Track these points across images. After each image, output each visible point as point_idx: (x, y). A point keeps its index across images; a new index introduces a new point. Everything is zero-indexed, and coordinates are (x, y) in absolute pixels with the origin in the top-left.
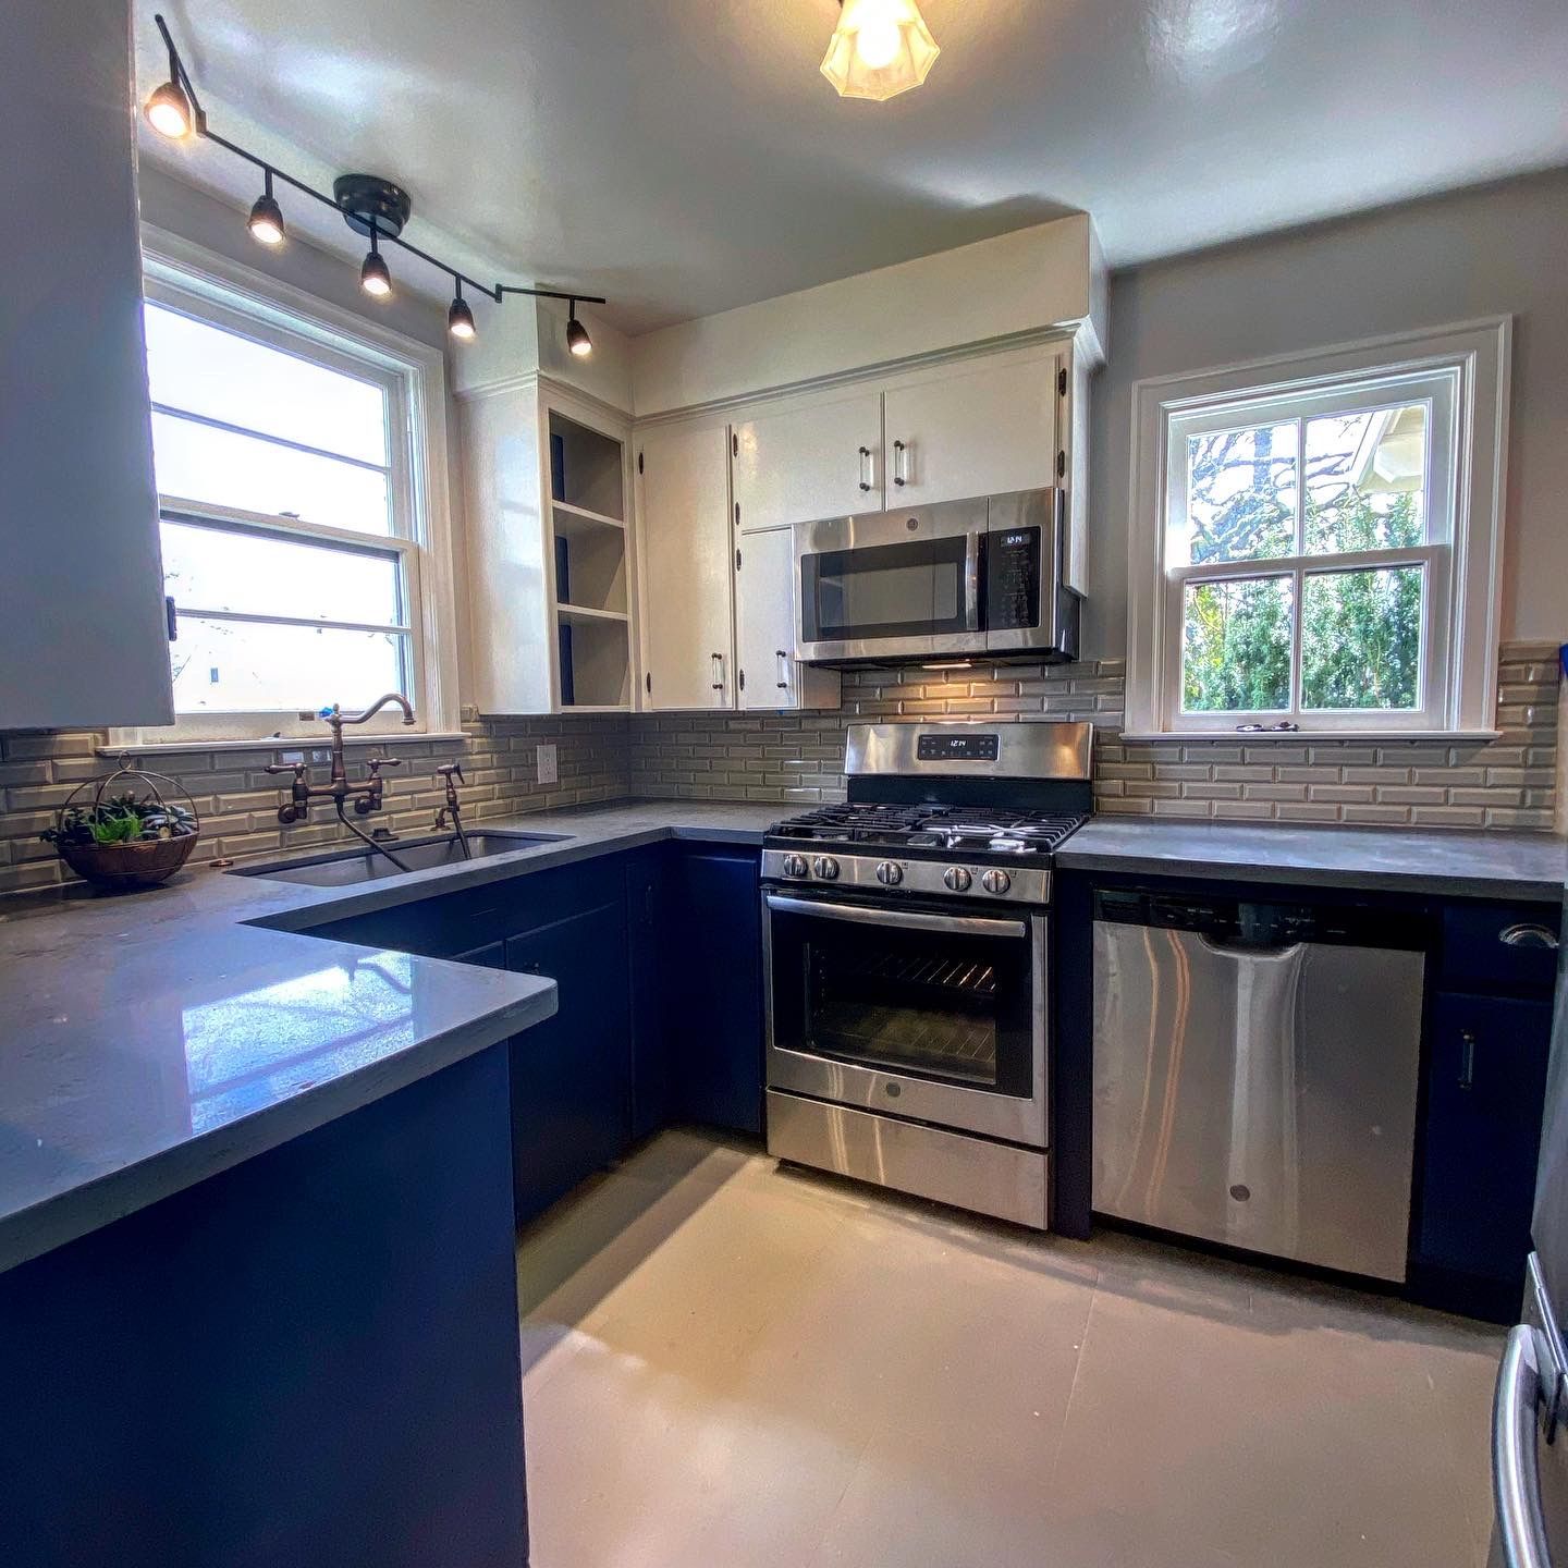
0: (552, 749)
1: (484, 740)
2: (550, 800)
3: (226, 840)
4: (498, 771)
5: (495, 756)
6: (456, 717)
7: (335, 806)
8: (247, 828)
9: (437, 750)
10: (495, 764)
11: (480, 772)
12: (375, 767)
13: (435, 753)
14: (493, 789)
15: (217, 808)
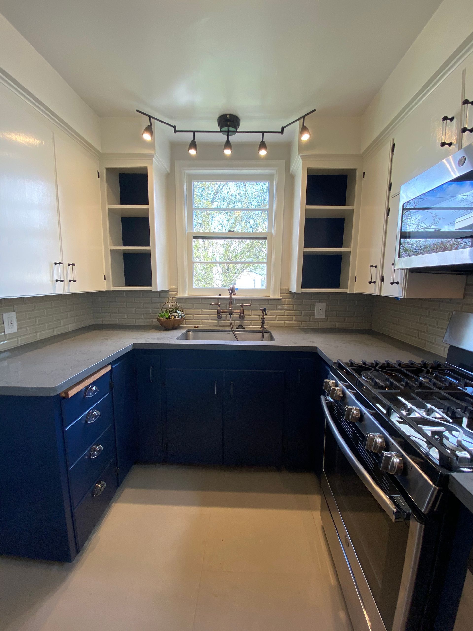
0: (324, 305)
1: (290, 300)
2: (320, 325)
3: (203, 321)
4: (295, 311)
5: (295, 306)
6: (278, 292)
7: (229, 316)
8: (209, 319)
9: (270, 302)
10: (295, 309)
11: (288, 311)
12: (242, 306)
13: (269, 303)
14: (293, 317)
15: (202, 312)
